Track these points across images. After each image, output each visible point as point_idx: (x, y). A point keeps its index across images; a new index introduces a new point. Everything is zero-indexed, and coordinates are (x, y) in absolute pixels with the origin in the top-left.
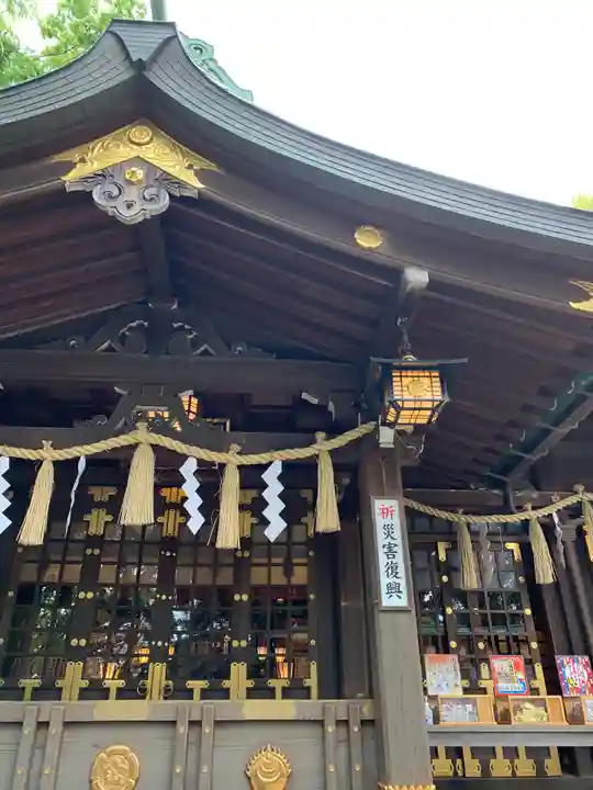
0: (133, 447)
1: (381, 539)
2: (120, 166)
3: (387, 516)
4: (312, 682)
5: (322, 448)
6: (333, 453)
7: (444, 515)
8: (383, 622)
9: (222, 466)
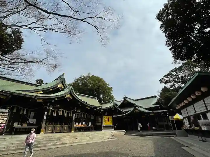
1: (74, 117)
2: (68, 97)
4: (63, 124)
5: (71, 111)
8: (73, 121)
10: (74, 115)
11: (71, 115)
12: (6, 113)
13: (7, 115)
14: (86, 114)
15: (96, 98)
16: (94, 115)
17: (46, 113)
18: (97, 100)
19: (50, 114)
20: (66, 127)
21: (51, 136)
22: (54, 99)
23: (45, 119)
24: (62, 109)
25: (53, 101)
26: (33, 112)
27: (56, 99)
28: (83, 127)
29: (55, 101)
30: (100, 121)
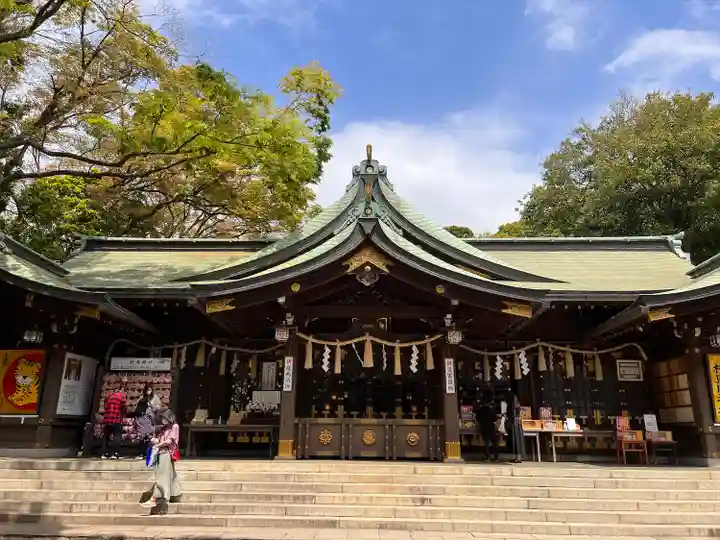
0: (364, 341)
1: (447, 373)
2: (363, 266)
3: (449, 365)
4: (426, 413)
5: (427, 341)
6: (432, 343)
7: (479, 352)
8: (446, 397)
9: (394, 347)
10: (446, 360)
11: (430, 366)
12: (166, 372)
13: (169, 379)
14: (564, 352)
15: (675, 239)
16: (641, 358)
17: (289, 363)
18: (679, 251)
19: (309, 365)
20: (414, 432)
21: (286, 476)
22: (283, 288)
23: (290, 389)
24: (368, 338)
25: (281, 300)
26: (270, 364)
27: (296, 288)
28: (541, 433)
29: (292, 297)
30: (687, 397)
